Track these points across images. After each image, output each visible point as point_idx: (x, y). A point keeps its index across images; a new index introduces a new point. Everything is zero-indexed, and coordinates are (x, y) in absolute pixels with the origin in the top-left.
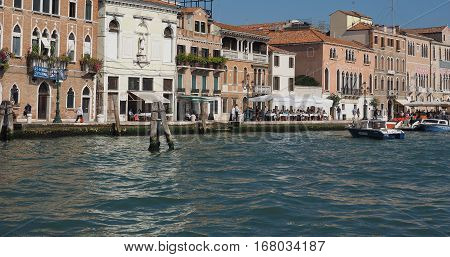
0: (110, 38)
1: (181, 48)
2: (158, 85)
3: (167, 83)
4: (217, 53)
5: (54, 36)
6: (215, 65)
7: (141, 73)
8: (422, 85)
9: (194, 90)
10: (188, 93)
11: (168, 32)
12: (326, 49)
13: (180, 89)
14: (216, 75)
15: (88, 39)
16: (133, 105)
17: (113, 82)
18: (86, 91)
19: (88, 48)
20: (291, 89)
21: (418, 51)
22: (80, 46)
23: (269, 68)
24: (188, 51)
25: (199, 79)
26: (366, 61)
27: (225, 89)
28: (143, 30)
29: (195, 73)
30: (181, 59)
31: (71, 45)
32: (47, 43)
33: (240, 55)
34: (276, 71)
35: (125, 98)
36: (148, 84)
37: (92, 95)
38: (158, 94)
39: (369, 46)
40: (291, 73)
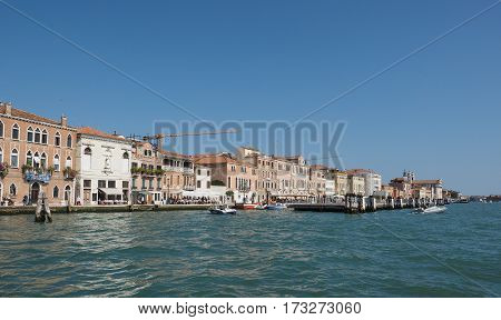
0: (85, 158)
1: (134, 164)
2: (119, 185)
3: (125, 184)
4: (159, 167)
5: (44, 155)
6: (158, 174)
7: (107, 178)
8: (287, 185)
9: (144, 188)
10: (139, 189)
11: (126, 156)
12: (229, 166)
13: (134, 187)
14: (159, 179)
15: (69, 158)
16: (101, 196)
17: (87, 183)
18: (68, 188)
19: (69, 163)
20: (208, 187)
21: (284, 168)
22: (63, 163)
23: (194, 176)
24: (139, 166)
25: (147, 182)
26: (254, 173)
27: (164, 187)
28: (108, 154)
29: (144, 178)
30: (134, 170)
31: (56, 161)
32: (38, 160)
33: (176, 169)
34: (198, 178)
35: (96, 192)
36: (112, 184)
37: (72, 190)
38: (118, 190)
39: (256, 165)
40: (209, 179)
